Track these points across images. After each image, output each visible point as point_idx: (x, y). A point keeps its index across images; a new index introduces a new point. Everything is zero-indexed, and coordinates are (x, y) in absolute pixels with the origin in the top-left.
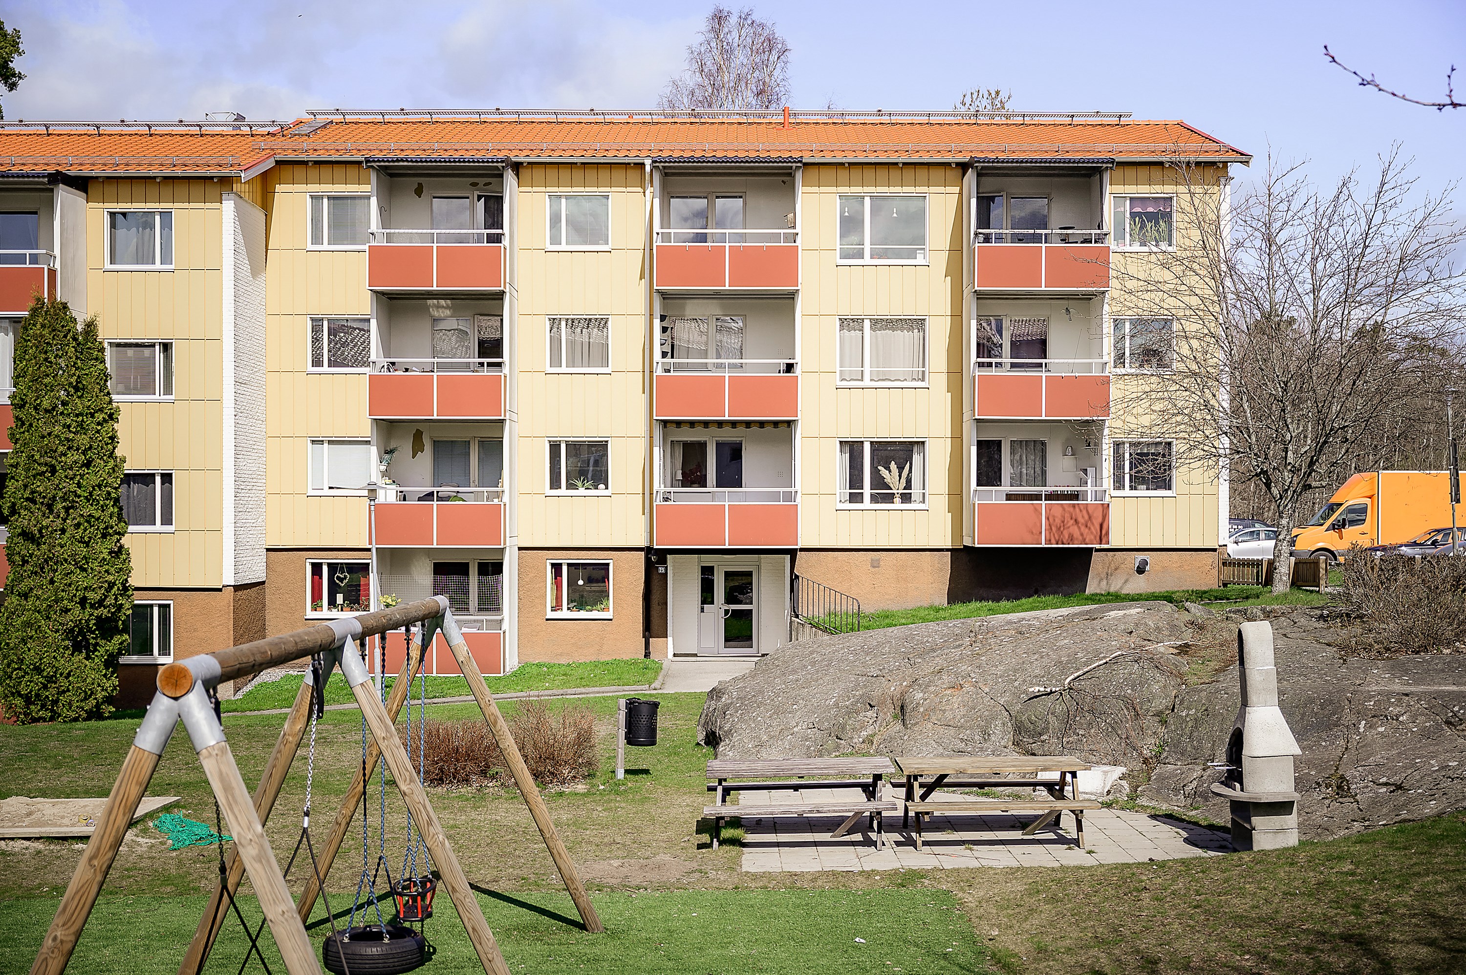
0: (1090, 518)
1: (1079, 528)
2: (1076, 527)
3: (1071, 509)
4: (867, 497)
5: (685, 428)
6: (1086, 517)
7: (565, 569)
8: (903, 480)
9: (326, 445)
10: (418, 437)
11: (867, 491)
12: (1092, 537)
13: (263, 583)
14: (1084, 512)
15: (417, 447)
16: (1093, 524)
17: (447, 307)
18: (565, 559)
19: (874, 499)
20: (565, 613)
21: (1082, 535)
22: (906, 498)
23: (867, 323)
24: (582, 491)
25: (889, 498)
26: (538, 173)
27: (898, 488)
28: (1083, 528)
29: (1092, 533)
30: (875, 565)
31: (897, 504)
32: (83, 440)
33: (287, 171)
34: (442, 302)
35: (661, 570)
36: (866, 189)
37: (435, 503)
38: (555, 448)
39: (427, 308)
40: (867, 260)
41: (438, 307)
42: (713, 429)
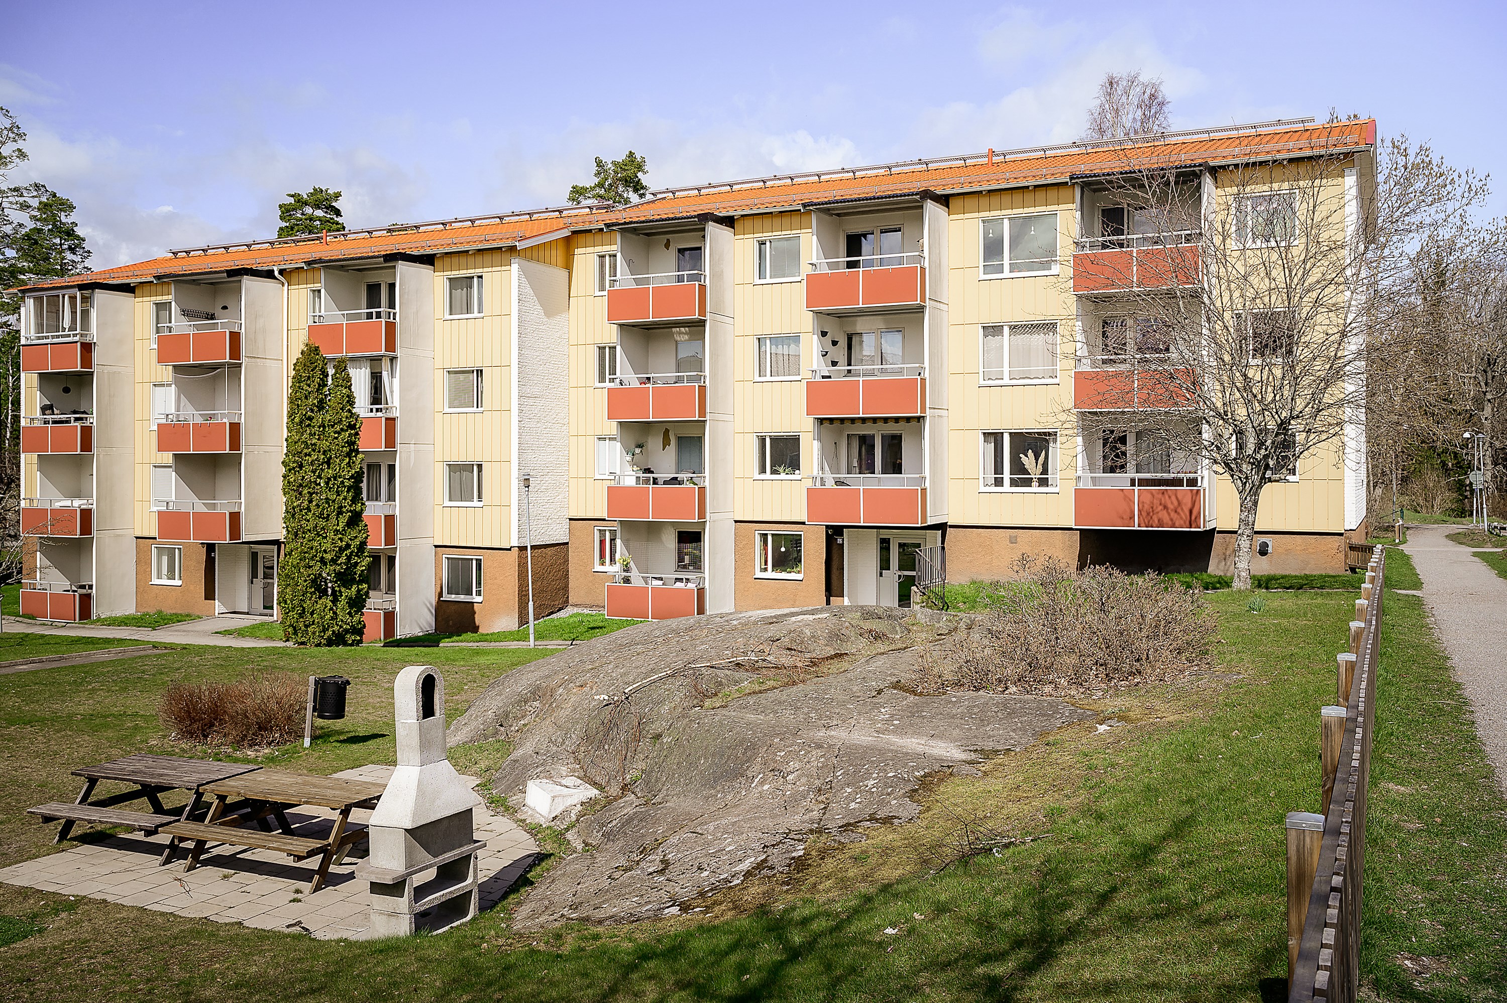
0: (1179, 504)
1: (1169, 514)
2: (1165, 512)
3: (1160, 496)
4: (1007, 482)
5: (858, 424)
6: (1176, 503)
7: (770, 538)
8: (1040, 466)
9: (607, 441)
10: (666, 433)
11: (1007, 476)
12: (1182, 522)
13: (567, 543)
14: (1173, 498)
15: (666, 442)
16: (1182, 509)
17: (686, 333)
18: (771, 530)
19: (1014, 483)
20: (770, 574)
21: (1172, 520)
22: (1043, 482)
23: (1006, 330)
24: (783, 476)
25: (1028, 483)
26: (748, 223)
27: (1035, 472)
28: (1172, 514)
29: (1181, 518)
30: (1013, 540)
31: (1035, 488)
32: (325, 444)
33: (581, 238)
34: (683, 329)
35: (839, 541)
36: (1004, 212)
37: (651, 486)
38: (763, 440)
39: (673, 334)
40: (1006, 273)
41: (680, 333)
42: (880, 424)
